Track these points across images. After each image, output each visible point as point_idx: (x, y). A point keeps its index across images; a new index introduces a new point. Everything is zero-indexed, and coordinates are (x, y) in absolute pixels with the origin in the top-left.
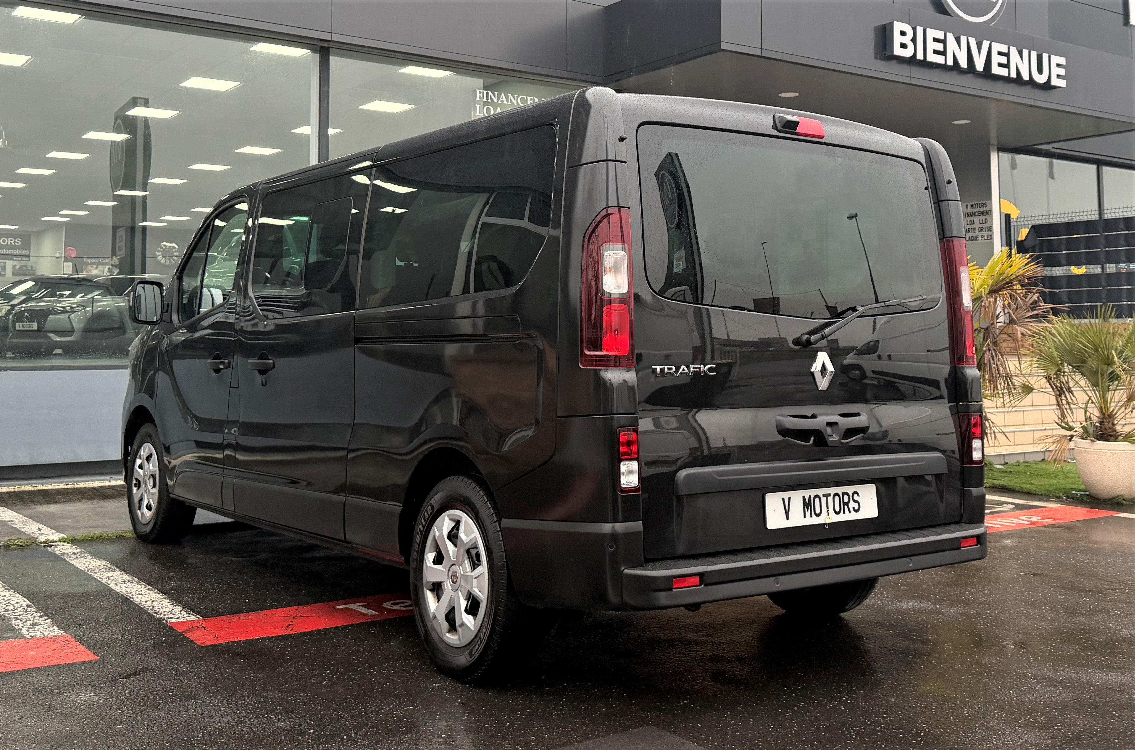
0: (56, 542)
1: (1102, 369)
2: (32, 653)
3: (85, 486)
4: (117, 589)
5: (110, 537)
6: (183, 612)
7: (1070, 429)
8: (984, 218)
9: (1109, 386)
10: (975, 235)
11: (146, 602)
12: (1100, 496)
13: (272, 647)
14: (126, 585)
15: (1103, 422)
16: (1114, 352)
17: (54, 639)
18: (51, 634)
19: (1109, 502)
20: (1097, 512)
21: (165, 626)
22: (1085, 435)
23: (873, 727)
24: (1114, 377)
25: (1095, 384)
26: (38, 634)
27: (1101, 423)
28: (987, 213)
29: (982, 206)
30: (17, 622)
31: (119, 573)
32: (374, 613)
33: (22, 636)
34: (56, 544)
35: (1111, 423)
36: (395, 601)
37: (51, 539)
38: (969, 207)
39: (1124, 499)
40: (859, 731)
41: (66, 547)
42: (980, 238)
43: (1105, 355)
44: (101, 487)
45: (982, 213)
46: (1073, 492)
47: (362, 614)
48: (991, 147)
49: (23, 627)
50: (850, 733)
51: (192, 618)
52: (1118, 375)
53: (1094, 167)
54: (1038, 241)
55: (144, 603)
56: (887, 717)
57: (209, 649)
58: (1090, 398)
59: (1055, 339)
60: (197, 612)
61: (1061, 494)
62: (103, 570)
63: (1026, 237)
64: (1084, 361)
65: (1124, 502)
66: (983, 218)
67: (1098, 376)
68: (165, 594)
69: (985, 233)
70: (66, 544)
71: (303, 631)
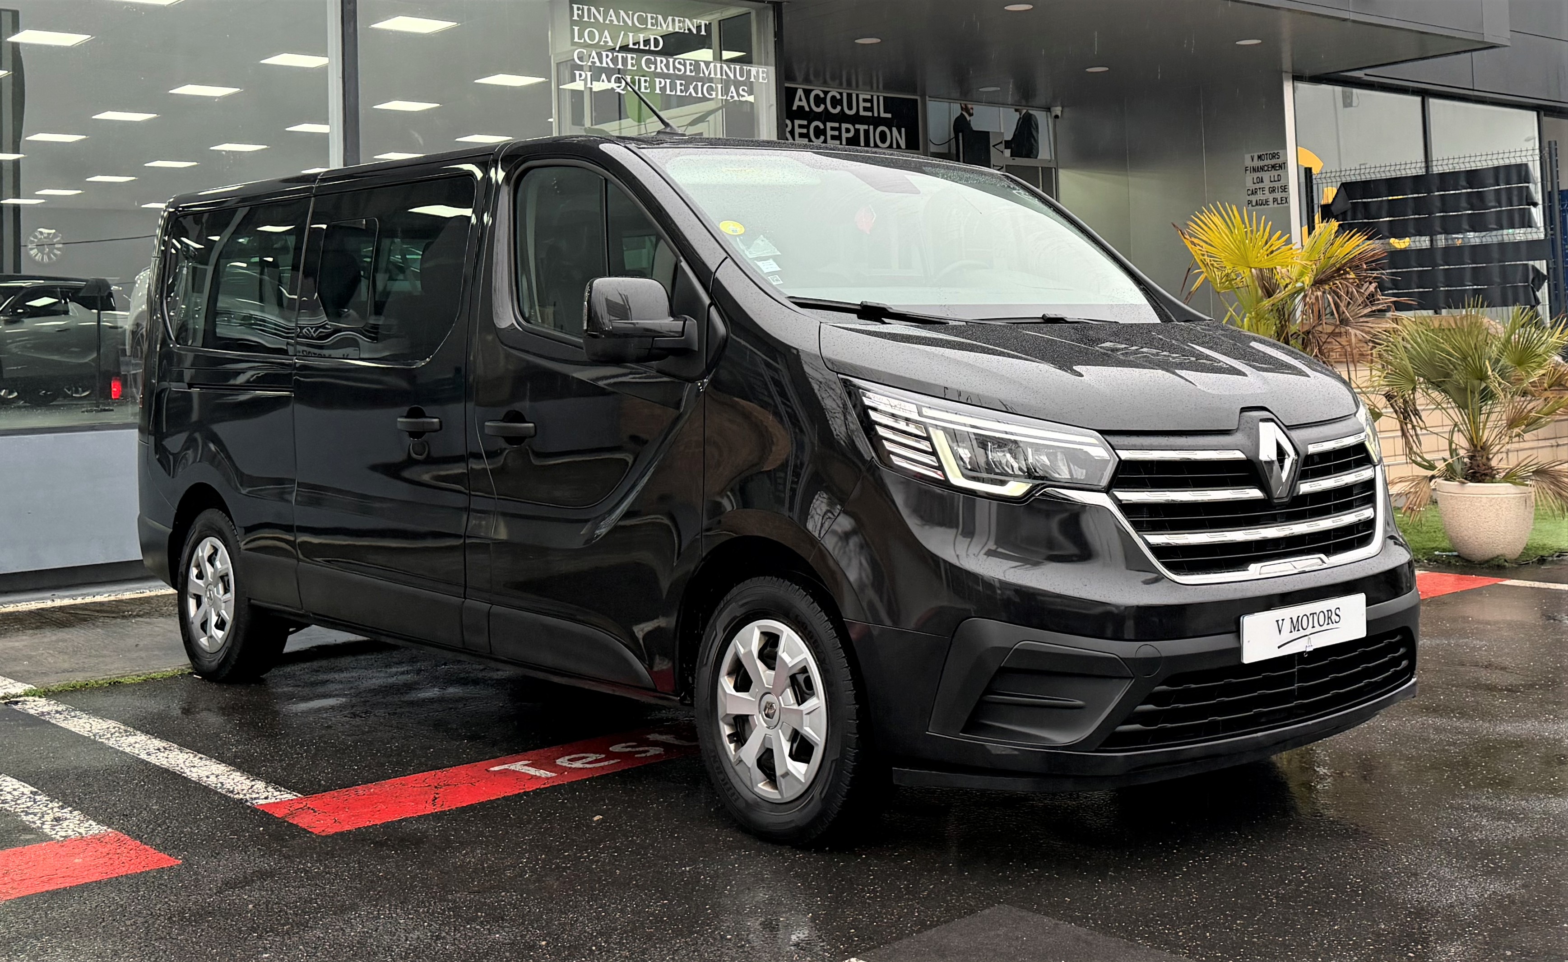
0: (20, 696)
1: (1473, 386)
2: (77, 861)
3: (16, 609)
4: (152, 760)
5: (102, 685)
6: (270, 789)
7: (1431, 467)
8: (1276, 173)
9: (1481, 407)
10: (1263, 198)
11: (208, 777)
12: (1474, 558)
13: (426, 831)
14: (165, 755)
15: (1474, 456)
16: (1487, 363)
17: (99, 839)
18: (91, 832)
19: (1486, 565)
20: (1475, 580)
21: (254, 810)
22: (1450, 474)
23: (1293, 887)
24: (1487, 395)
25: (1462, 406)
26: (70, 833)
27: (1471, 458)
28: (1280, 167)
29: (1273, 157)
30: (29, 818)
31: (143, 737)
32: (549, 774)
33: (48, 838)
34: (22, 699)
35: (1485, 457)
36: (573, 756)
37: (13, 693)
38: (1256, 158)
39: (1506, 561)
40: (1277, 893)
41: (41, 704)
42: (1271, 202)
43: (1476, 367)
44: (42, 609)
45: (1273, 167)
46: (1437, 553)
47: (532, 777)
48: (1284, 74)
49: (43, 824)
50: (1267, 897)
51: (287, 796)
52: (1492, 392)
53: (1418, 99)
54: (1350, 205)
55: (205, 779)
56: (1306, 873)
57: (336, 839)
58: (1456, 425)
59: (1409, 346)
60: (291, 788)
61: (1420, 556)
62: (117, 734)
63: (1334, 199)
64: (1448, 375)
65: (1506, 564)
66: (1274, 173)
67: (1467, 394)
68: (230, 765)
69: (1278, 195)
70: (37, 699)
71: (459, 805)
